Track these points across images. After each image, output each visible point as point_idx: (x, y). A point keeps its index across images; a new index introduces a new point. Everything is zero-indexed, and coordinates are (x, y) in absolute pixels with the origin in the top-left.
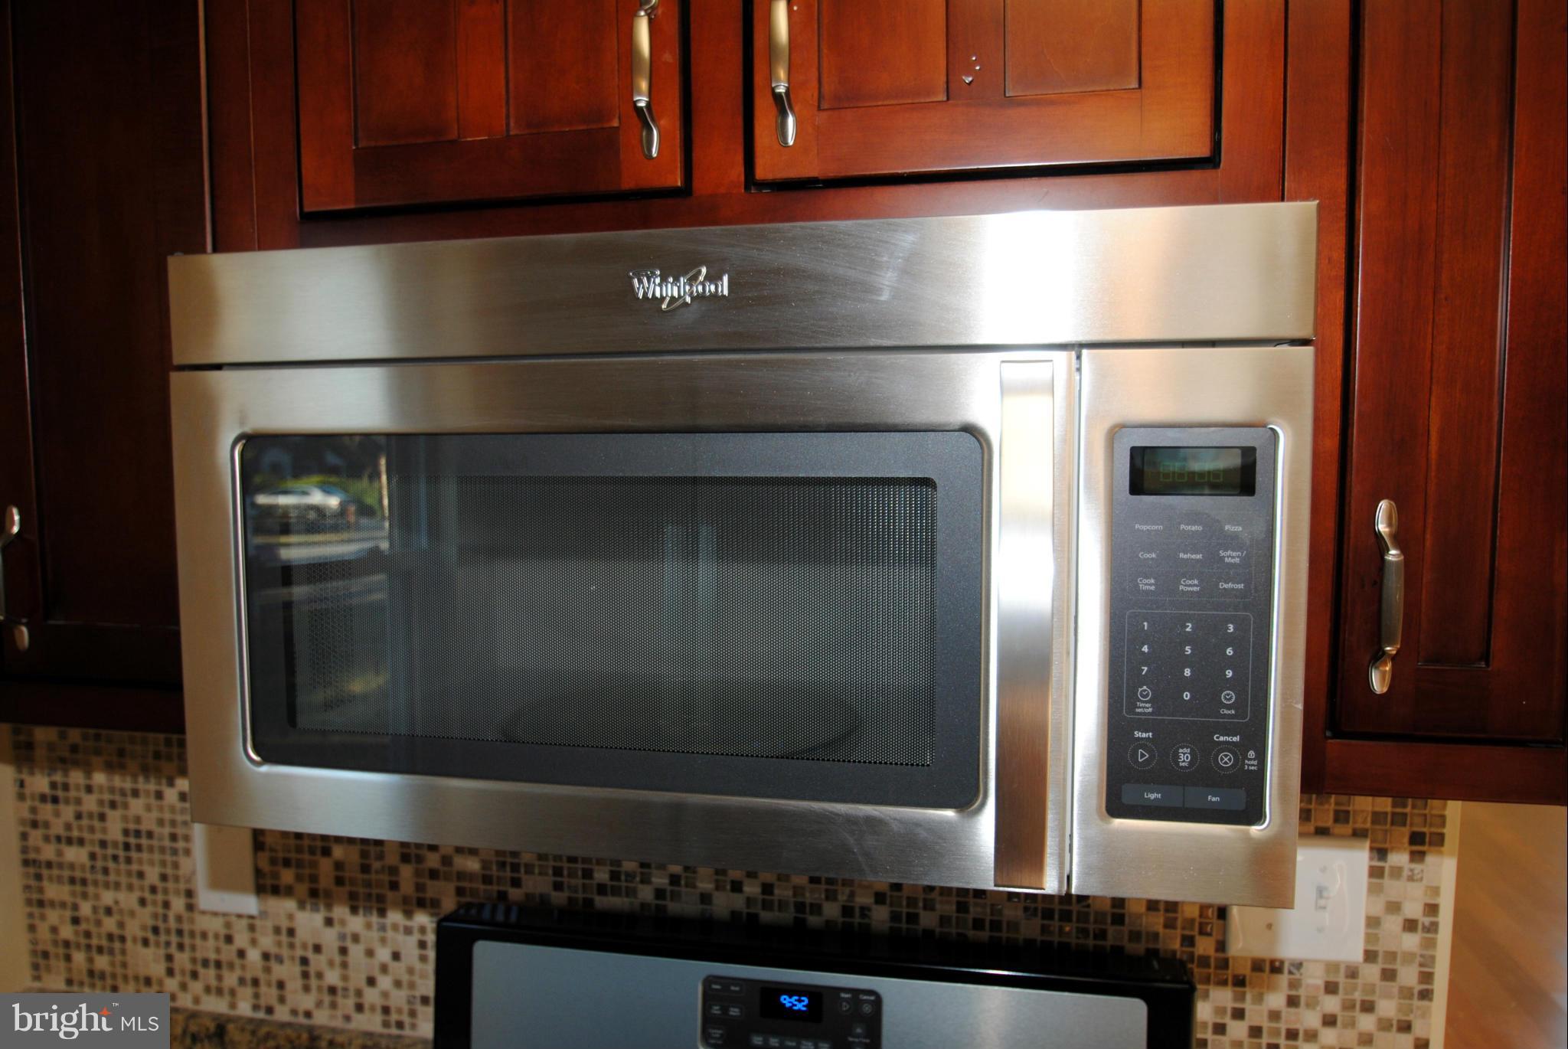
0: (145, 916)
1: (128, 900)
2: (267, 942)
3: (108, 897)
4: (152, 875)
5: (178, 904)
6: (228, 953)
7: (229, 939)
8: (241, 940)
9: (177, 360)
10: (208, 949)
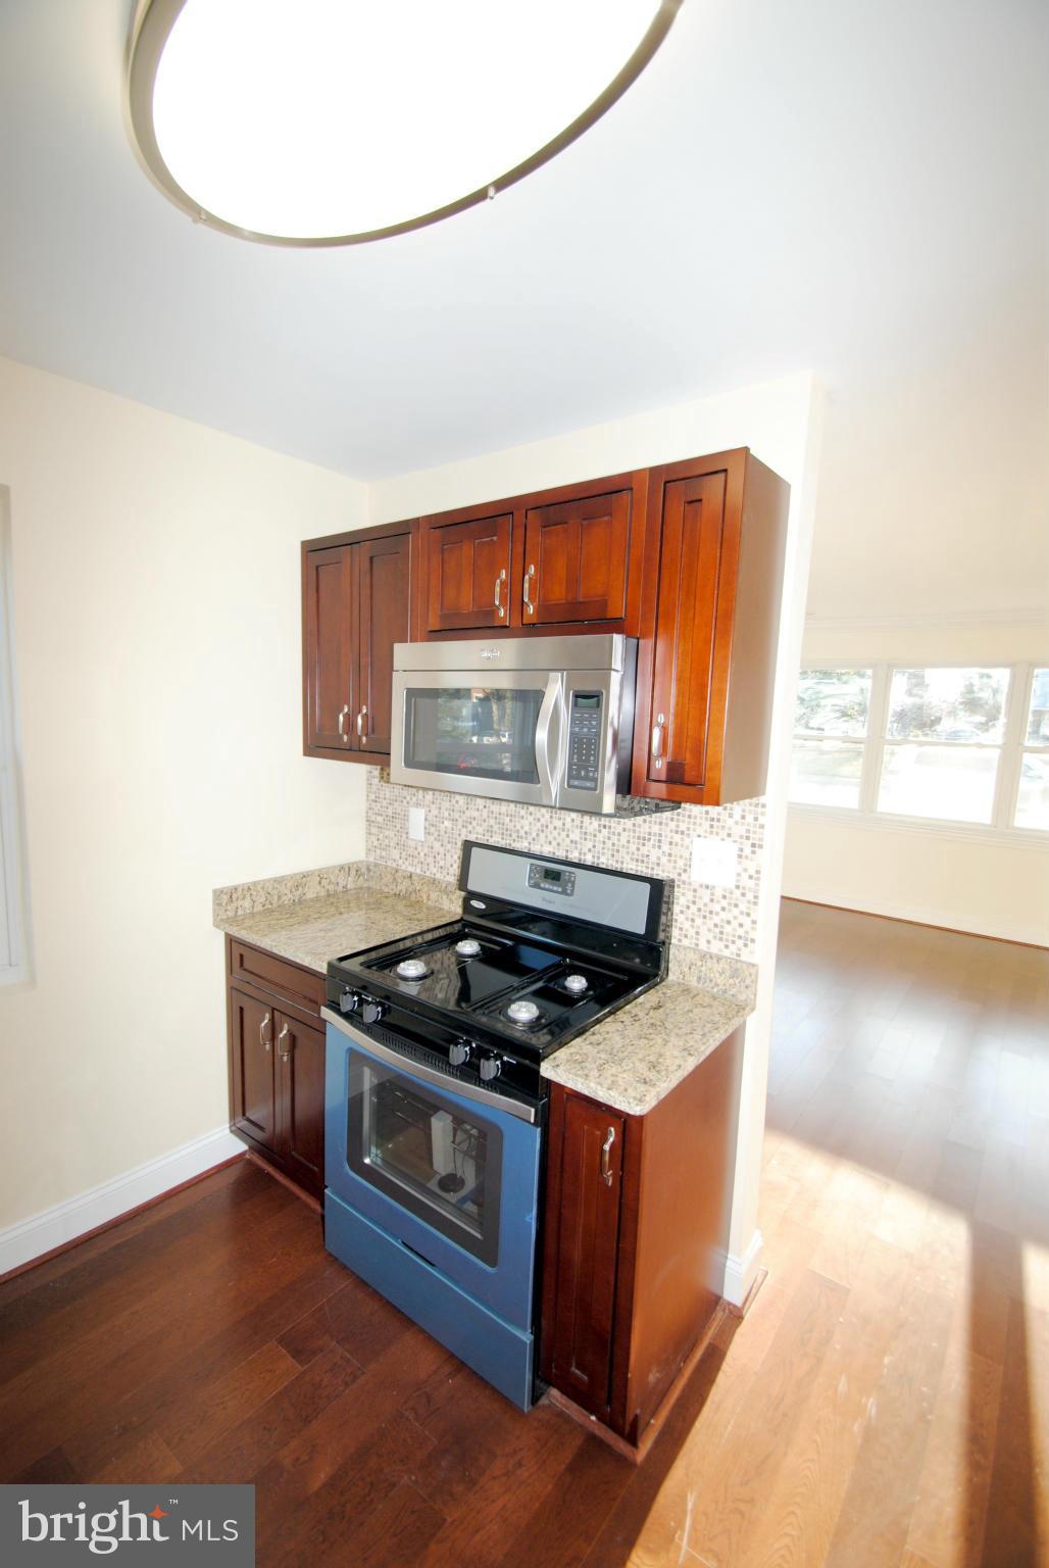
0: (395, 840)
1: (392, 834)
2: (426, 850)
3: (387, 833)
4: (399, 826)
5: (404, 836)
6: (416, 854)
7: (416, 849)
8: (419, 849)
9: (395, 669)
10: (411, 851)
